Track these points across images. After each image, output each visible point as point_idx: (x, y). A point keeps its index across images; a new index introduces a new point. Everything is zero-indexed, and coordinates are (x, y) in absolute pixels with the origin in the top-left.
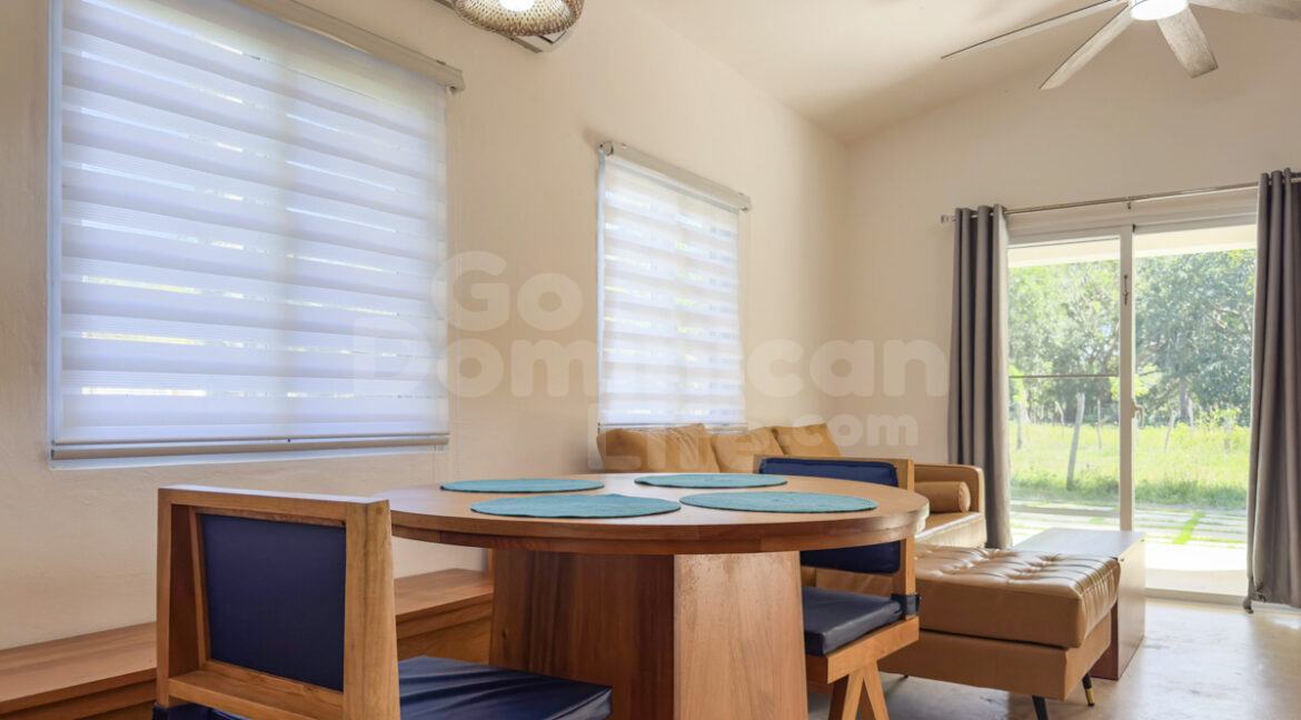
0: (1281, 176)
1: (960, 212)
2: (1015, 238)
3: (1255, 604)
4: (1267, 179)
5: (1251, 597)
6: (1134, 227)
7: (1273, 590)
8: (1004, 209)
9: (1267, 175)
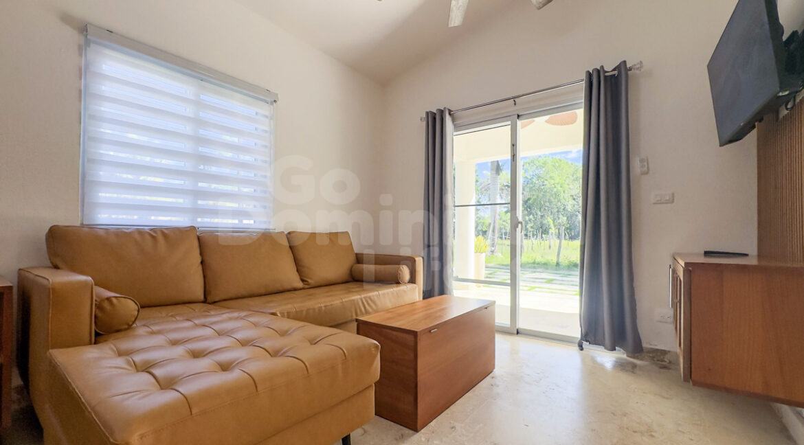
0: (598, 71)
1: (427, 113)
2: (457, 127)
3: (585, 344)
4: (590, 75)
5: (582, 339)
6: (518, 116)
7: (595, 337)
8: (450, 111)
9: (588, 71)
